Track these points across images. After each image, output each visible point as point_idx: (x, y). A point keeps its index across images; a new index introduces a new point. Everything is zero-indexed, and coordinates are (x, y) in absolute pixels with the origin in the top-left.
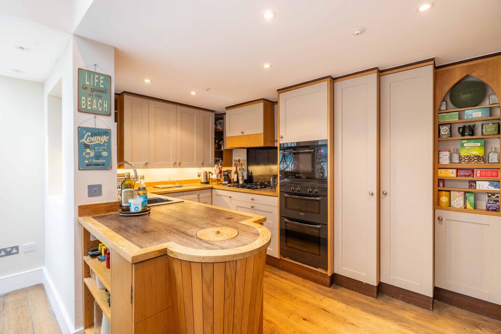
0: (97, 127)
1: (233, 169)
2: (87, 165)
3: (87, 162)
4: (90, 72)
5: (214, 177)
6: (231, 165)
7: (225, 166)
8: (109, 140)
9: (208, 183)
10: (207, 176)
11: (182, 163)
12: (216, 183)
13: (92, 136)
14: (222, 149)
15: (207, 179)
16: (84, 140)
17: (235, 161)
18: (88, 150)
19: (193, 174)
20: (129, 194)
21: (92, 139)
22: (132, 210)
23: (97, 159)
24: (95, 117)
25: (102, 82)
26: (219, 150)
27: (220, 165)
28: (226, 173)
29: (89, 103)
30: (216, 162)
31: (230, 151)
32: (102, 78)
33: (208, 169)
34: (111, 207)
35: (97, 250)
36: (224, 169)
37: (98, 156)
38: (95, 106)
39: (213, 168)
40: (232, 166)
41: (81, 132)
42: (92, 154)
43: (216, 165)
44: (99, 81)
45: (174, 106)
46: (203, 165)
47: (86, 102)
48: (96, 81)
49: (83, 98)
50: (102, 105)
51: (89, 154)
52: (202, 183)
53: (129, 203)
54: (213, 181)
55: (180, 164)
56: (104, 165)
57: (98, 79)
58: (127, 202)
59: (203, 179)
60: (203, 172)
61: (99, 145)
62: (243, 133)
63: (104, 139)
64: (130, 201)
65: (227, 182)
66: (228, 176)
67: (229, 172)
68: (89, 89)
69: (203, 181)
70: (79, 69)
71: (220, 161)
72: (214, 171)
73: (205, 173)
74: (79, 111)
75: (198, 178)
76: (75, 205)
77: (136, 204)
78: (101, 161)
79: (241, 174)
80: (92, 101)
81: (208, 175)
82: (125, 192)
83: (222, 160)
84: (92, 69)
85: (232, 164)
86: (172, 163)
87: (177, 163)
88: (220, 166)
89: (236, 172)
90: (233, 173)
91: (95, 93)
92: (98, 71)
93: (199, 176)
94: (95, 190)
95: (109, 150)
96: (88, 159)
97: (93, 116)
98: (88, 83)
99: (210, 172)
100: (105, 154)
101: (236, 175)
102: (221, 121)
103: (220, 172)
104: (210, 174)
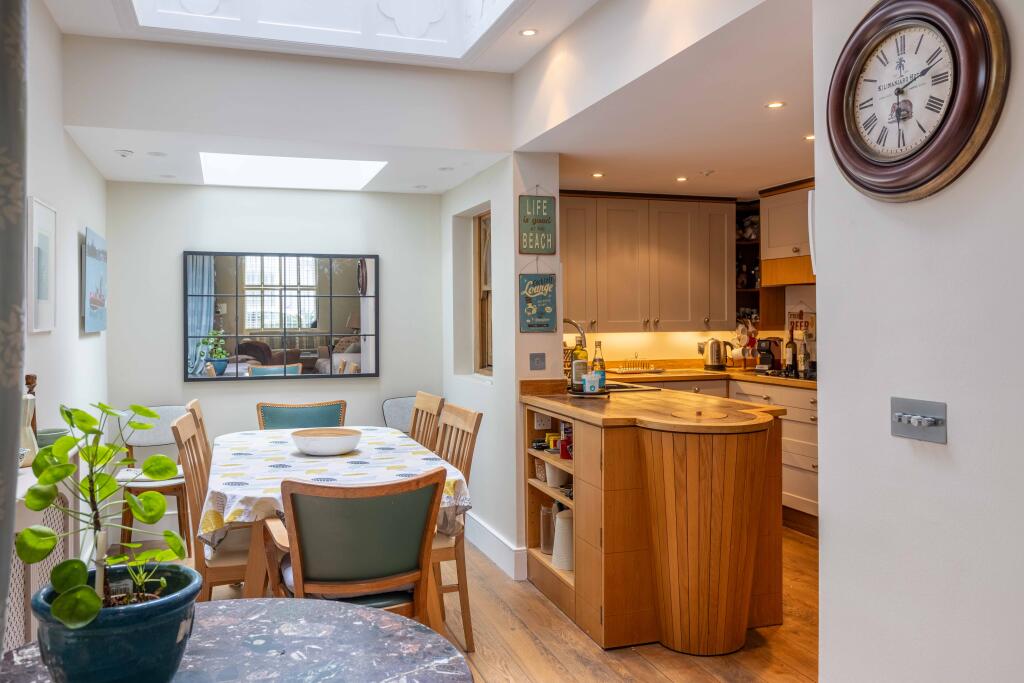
0: (540, 272)
1: (784, 335)
2: (530, 326)
3: (528, 321)
4: (531, 198)
5: (735, 353)
6: (781, 327)
7: (764, 329)
8: (554, 289)
9: (721, 368)
10: (718, 351)
11: (661, 321)
12: (742, 368)
13: (534, 285)
14: (757, 286)
15: (719, 358)
16: (525, 292)
17: (792, 315)
18: (530, 306)
19: (687, 345)
20: (582, 366)
21: (534, 289)
22: (587, 389)
23: (540, 318)
24: (537, 259)
25: (544, 207)
26: (750, 290)
27: (750, 326)
28: (763, 345)
29: (531, 240)
30: (741, 318)
31: (780, 291)
32: (545, 202)
33: (721, 336)
34: (556, 386)
35: (544, 441)
36: (762, 335)
37: (541, 314)
38: (537, 244)
39: (734, 332)
40: (783, 329)
41: (523, 279)
42: (534, 311)
43: (741, 327)
44: (542, 208)
45: (645, 202)
46: (707, 326)
47: (528, 240)
48: (538, 207)
49: (525, 234)
50: (545, 241)
51: (530, 310)
52: (707, 367)
53: (581, 380)
54: (735, 363)
55: (656, 323)
56: (547, 325)
57: (540, 204)
58: (580, 379)
59: (708, 357)
60: (710, 342)
61: (542, 297)
62: (797, 251)
63: (548, 288)
64: (584, 377)
65: (766, 367)
66: (769, 351)
67: (777, 342)
68: (530, 221)
69: (709, 363)
70: (520, 196)
71: (754, 316)
72: (735, 342)
73: (715, 346)
74: (521, 252)
75: (700, 357)
76: (516, 379)
77: (590, 381)
78: (544, 320)
79: (803, 349)
80: (533, 237)
81: (722, 350)
82: (576, 364)
83: (758, 312)
84: (533, 193)
85: (784, 323)
86: (641, 321)
87: (652, 321)
88: (751, 329)
89: (792, 343)
90: (783, 345)
91: (537, 225)
92: (541, 193)
93: (701, 351)
94: (537, 361)
95: (553, 304)
96: (529, 318)
97: (534, 257)
98: (529, 213)
99: (726, 343)
100: (549, 310)
101: (790, 350)
102: (754, 218)
103: (752, 342)
104: (728, 347)
